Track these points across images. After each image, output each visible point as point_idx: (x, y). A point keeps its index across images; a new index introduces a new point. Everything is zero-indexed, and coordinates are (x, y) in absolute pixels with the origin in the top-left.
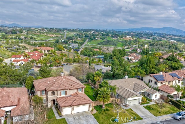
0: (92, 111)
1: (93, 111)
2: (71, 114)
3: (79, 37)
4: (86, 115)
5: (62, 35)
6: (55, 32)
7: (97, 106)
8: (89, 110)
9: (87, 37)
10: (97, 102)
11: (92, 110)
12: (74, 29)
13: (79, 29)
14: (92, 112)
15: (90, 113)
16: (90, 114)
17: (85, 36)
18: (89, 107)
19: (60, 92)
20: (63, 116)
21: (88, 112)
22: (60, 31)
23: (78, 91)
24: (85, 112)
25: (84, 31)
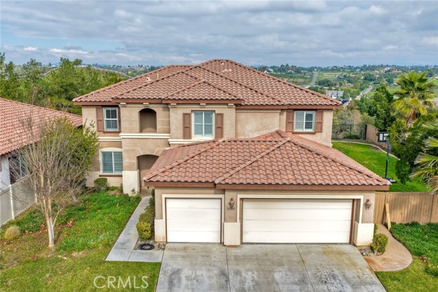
0: (372, 249)
1: (382, 250)
2: (222, 243)
3: (349, 81)
4: (324, 273)
5: (306, 78)
6: (291, 73)
7: (414, 224)
8: (352, 242)
9: (371, 80)
10: (414, 200)
11: (378, 245)
12: (336, 67)
13: (350, 66)
14: (373, 256)
15: (361, 261)
16: (354, 265)
17: (365, 79)
18: (355, 219)
19: (186, 117)
20: (162, 247)
21: (341, 253)
22: (302, 71)
23: (289, 123)
24: (320, 249)
25: (362, 70)
